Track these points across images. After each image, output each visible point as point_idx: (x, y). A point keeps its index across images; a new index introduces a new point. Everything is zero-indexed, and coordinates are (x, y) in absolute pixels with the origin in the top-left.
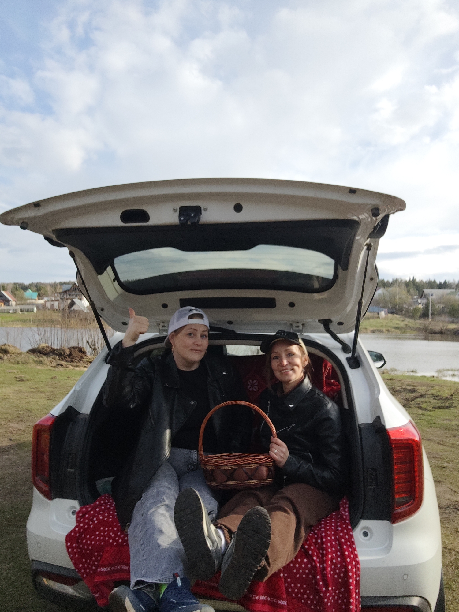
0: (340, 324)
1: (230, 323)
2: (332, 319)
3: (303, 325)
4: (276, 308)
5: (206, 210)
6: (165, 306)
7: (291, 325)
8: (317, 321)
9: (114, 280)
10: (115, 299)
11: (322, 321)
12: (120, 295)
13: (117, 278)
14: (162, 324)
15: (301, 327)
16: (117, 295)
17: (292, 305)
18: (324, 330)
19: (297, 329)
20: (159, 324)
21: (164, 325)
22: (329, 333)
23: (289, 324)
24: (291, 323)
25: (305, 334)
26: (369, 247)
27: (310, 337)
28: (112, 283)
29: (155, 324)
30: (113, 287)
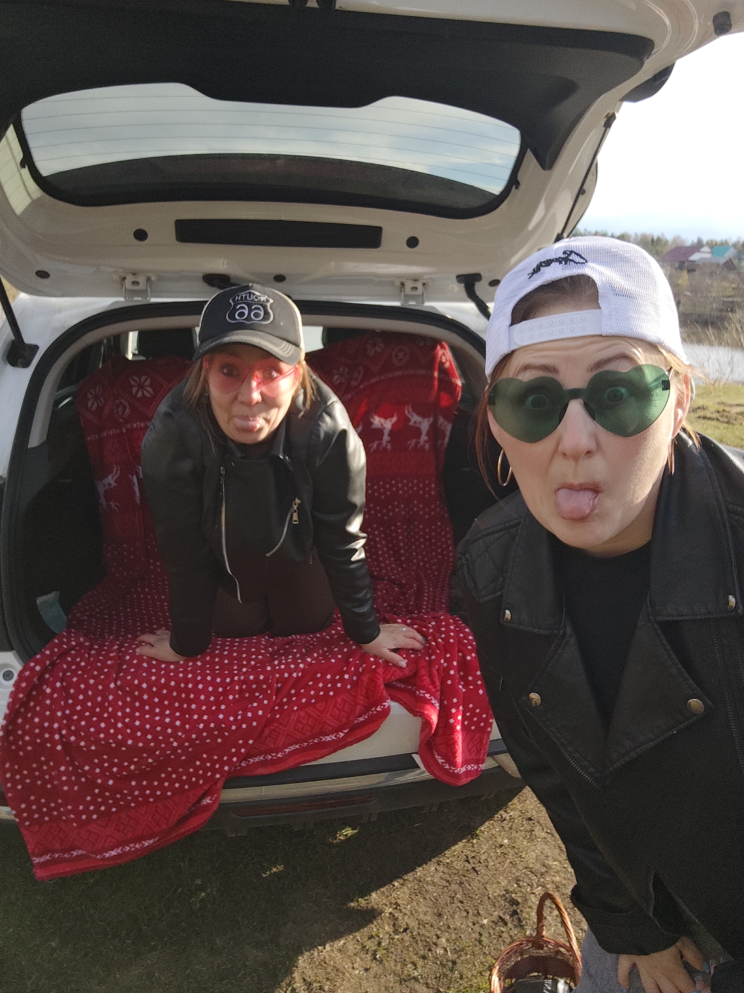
0: (494, 283)
1: (280, 279)
2: (483, 274)
3: (424, 284)
4: (381, 248)
6: (141, 235)
7: (403, 284)
8: (454, 276)
9: (22, 164)
10: (26, 211)
11: (461, 278)
13: (28, 161)
14: (130, 279)
15: (420, 290)
17: (413, 242)
18: (465, 295)
19: (414, 293)
20: (124, 279)
21: (136, 280)
22: (474, 302)
23: (398, 284)
24: (403, 280)
25: (427, 304)
26: (609, 120)
27: (437, 310)
28: (19, 171)
29: (115, 277)
30: (21, 183)
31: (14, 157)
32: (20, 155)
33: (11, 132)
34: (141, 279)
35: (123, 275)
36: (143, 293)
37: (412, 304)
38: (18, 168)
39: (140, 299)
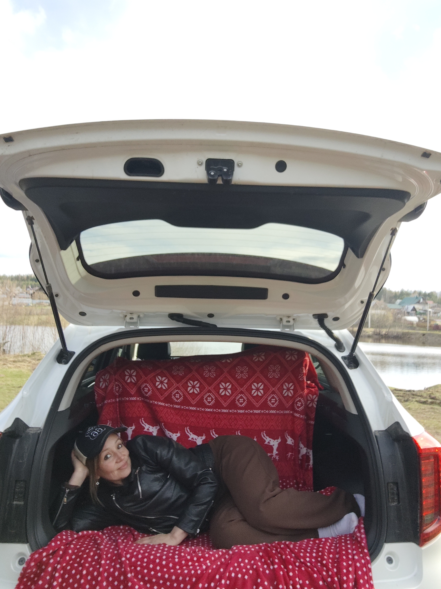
0: (336, 319)
1: (211, 316)
2: (329, 314)
3: (294, 319)
4: (268, 299)
5: (240, 166)
6: (136, 294)
7: (281, 319)
8: (311, 315)
9: (78, 259)
10: (78, 283)
11: (316, 316)
12: (83, 278)
13: (81, 257)
14: (129, 316)
15: (292, 322)
16: (79, 277)
17: (286, 296)
18: (318, 326)
19: (288, 324)
20: (126, 316)
21: (132, 317)
22: (324, 330)
23: (278, 319)
24: (281, 317)
25: (296, 330)
26: (394, 232)
27: (302, 334)
28: (76, 262)
29: (121, 315)
30: (76, 268)
31: (74, 256)
32: (77, 254)
33: (74, 244)
34: (135, 316)
35: (125, 314)
36: (135, 324)
37: (287, 331)
38: (75, 260)
39: (133, 327)
